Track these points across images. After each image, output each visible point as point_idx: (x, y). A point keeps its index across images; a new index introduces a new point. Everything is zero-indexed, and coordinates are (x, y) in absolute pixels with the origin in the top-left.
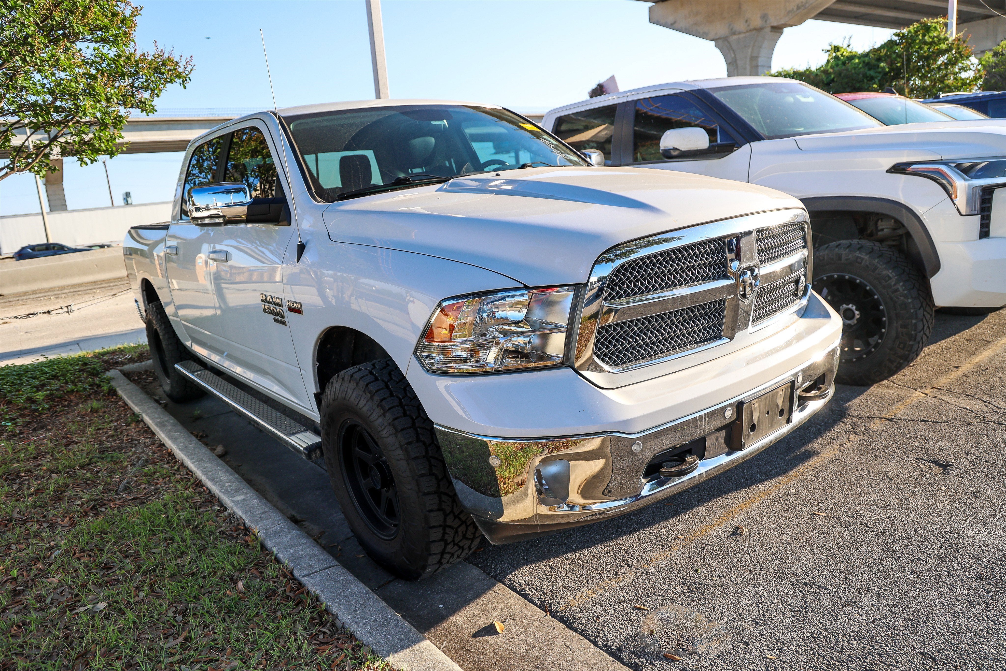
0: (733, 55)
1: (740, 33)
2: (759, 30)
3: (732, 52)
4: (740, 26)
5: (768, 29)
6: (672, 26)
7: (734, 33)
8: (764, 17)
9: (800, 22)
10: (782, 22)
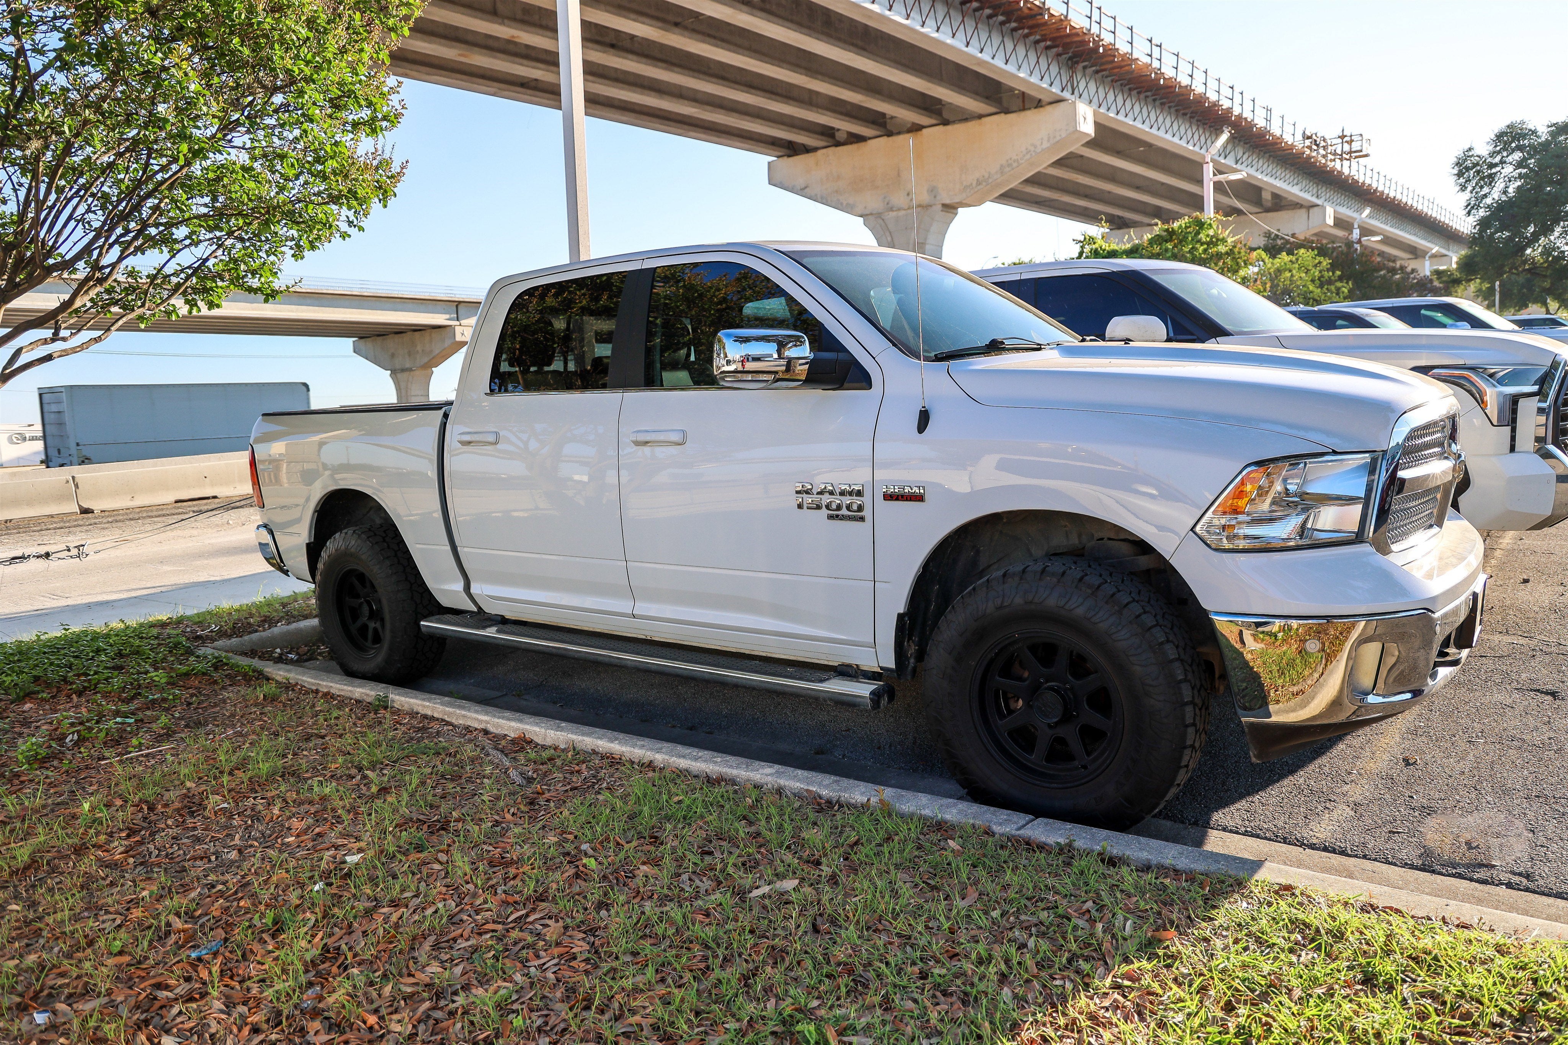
0: (889, 239)
1: (899, 209)
2: (925, 207)
3: (888, 234)
4: (898, 199)
5: (939, 207)
6: (802, 191)
7: (891, 209)
8: (933, 191)
9: (979, 202)
10: (957, 200)
